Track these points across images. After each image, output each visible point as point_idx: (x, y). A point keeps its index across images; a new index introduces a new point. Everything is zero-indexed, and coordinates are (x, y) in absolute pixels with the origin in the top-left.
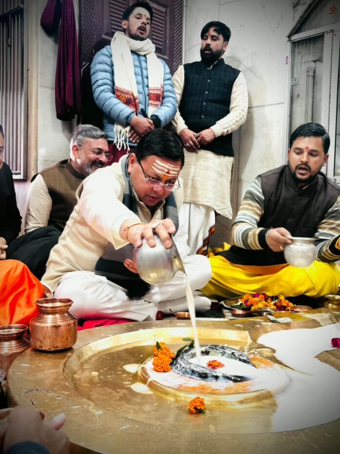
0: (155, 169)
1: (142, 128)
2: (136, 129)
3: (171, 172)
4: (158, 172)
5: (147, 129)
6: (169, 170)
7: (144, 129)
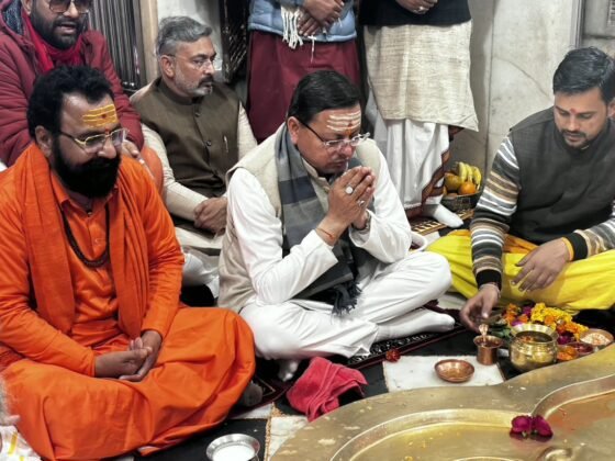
0: (332, 128)
1: (323, 12)
2: (314, 13)
3: (354, 122)
4: (337, 129)
5: (331, 11)
6: (350, 121)
7: (327, 12)
